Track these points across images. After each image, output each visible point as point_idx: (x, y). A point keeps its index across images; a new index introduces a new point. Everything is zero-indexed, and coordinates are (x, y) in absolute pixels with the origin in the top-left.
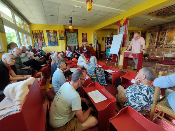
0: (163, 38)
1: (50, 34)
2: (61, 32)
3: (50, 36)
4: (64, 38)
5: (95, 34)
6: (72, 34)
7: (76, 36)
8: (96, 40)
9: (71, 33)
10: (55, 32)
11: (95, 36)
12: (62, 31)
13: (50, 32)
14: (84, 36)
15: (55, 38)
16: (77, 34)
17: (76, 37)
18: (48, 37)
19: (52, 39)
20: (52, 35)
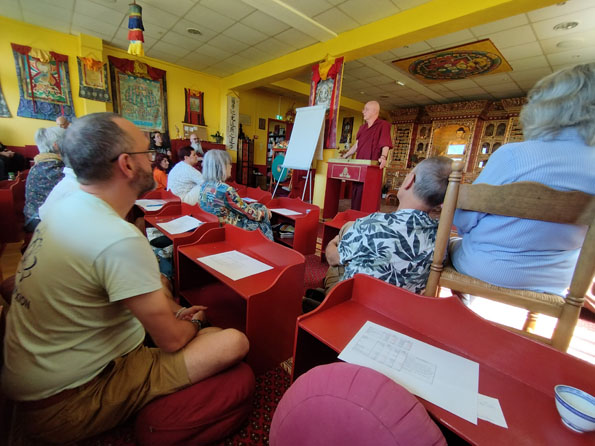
0: (425, 144)
1: (32, 62)
2: (89, 64)
3: (34, 73)
4: (103, 92)
5: (233, 102)
6: (143, 84)
7: (157, 93)
8: (237, 125)
9: (136, 77)
10: (60, 60)
11: (233, 106)
12: (95, 63)
13: (32, 54)
14: (192, 100)
15: (58, 85)
16: (164, 89)
17: (158, 98)
18: (19, 74)
19: (44, 89)
20: (45, 69)
